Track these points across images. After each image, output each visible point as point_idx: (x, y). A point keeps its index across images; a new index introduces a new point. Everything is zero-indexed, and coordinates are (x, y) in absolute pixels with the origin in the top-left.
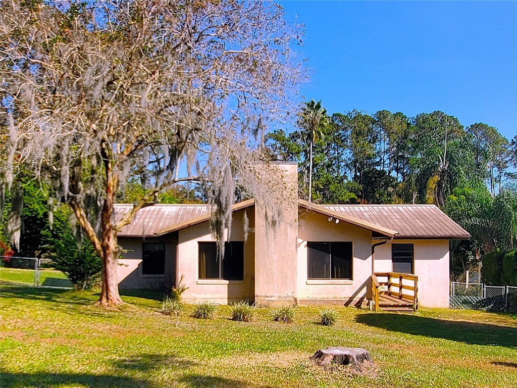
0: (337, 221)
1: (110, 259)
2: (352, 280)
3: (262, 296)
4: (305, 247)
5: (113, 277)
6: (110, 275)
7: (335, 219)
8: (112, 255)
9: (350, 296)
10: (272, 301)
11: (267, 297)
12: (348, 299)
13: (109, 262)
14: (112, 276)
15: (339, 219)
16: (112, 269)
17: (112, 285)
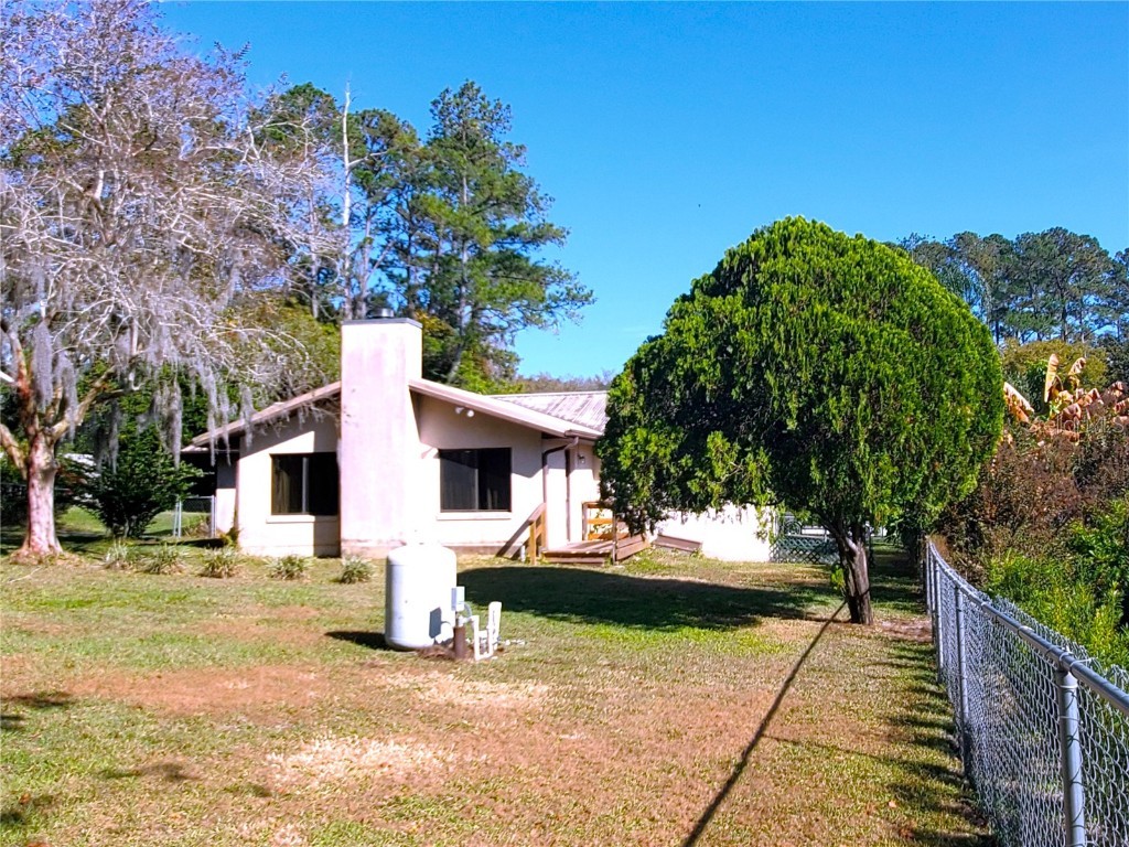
0: (471, 414)
1: (35, 482)
2: (510, 511)
3: (352, 541)
4: (435, 457)
5: (40, 511)
6: (35, 506)
7: (466, 409)
8: (40, 476)
9: (508, 539)
10: (368, 548)
11: (359, 541)
12: (504, 544)
13: (33, 486)
14: (38, 508)
15: (474, 411)
16: (38, 497)
17: (39, 523)
